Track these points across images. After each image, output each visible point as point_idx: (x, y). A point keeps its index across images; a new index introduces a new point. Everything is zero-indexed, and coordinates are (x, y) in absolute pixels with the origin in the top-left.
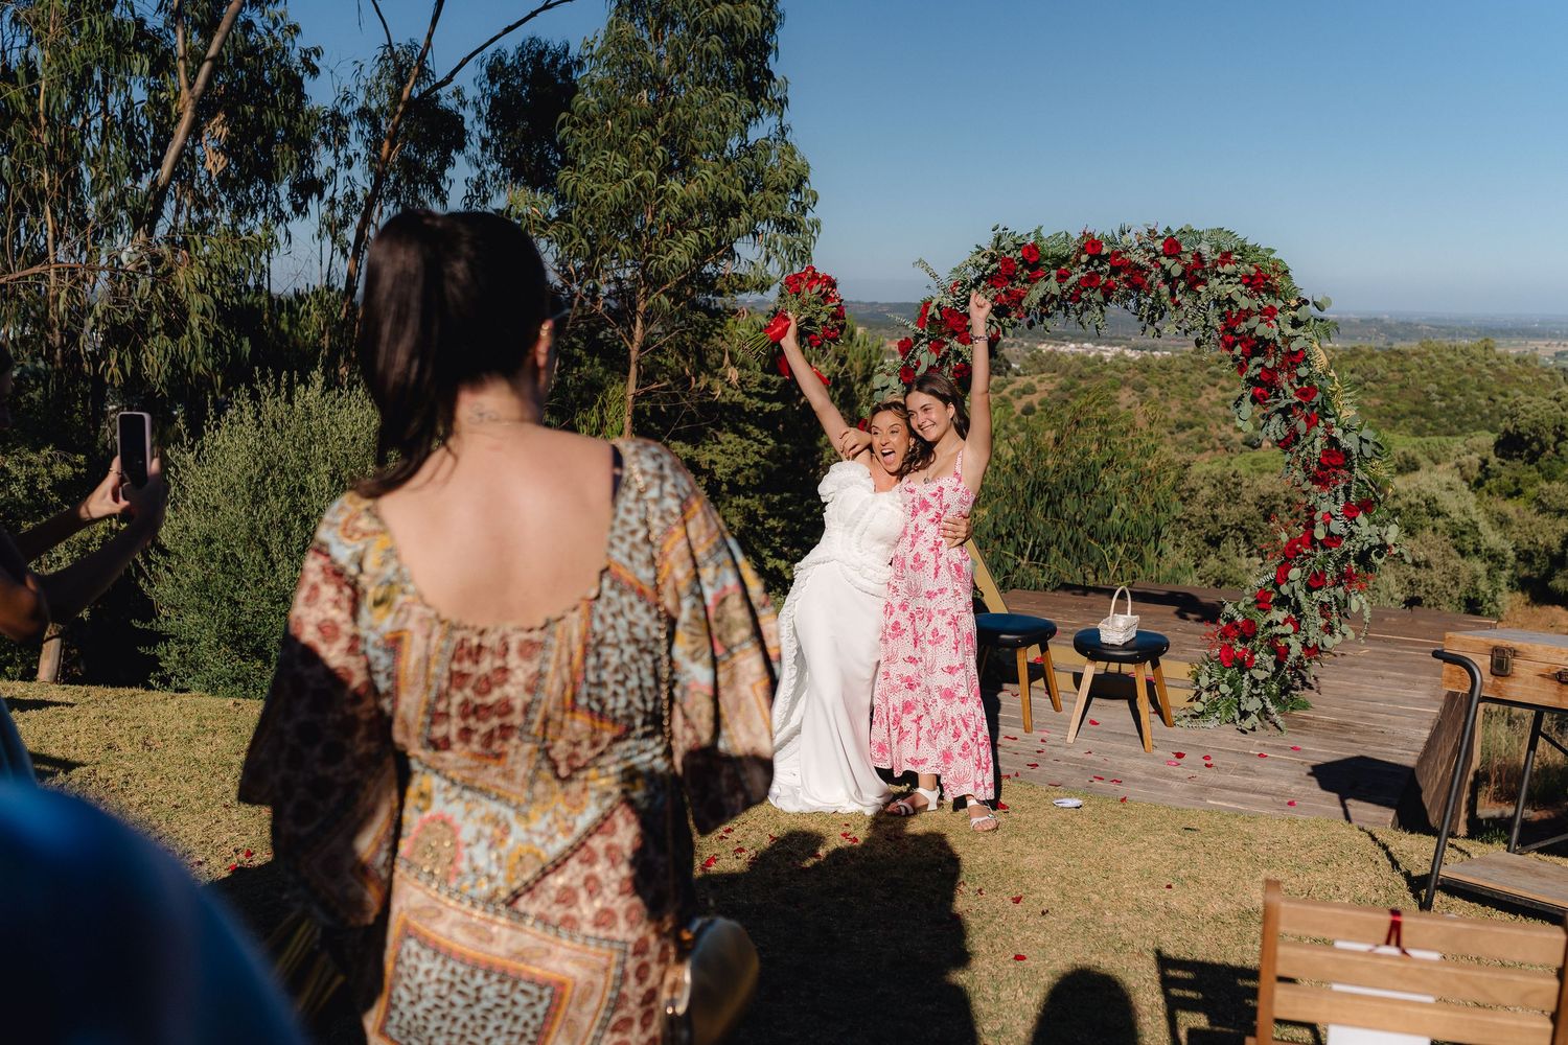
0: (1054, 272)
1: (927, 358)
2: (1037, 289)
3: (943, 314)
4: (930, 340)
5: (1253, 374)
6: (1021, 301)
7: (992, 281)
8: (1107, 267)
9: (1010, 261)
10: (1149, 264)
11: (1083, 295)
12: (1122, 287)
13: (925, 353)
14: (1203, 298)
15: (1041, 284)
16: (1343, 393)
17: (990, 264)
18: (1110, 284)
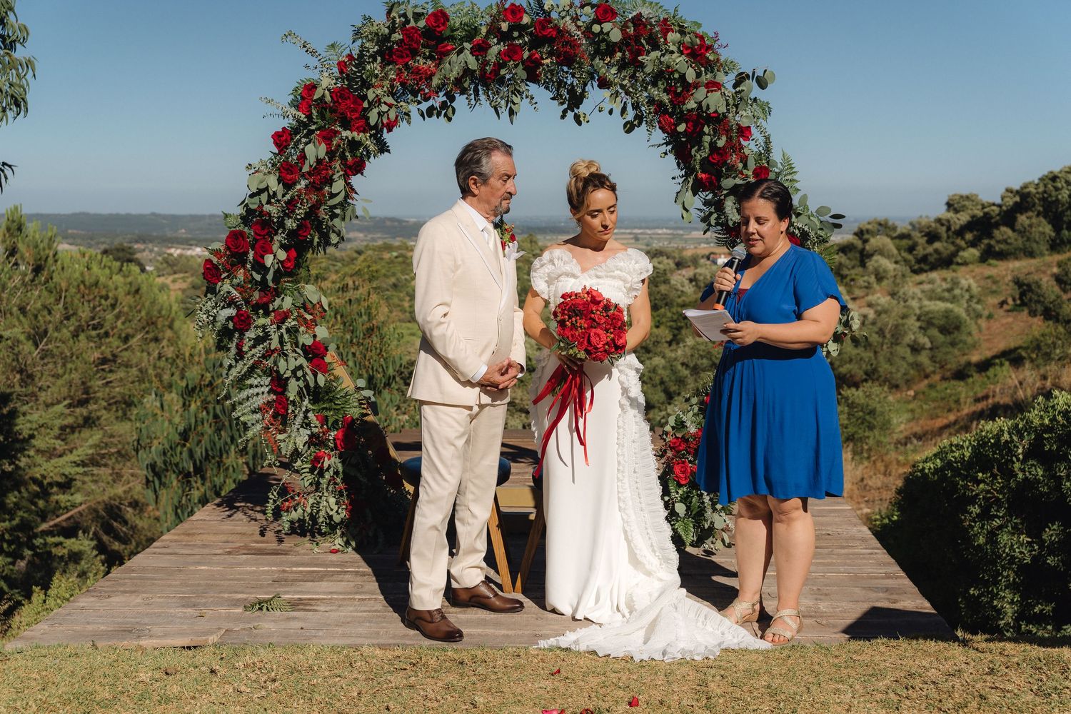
0: (467, 45)
1: (315, 151)
2: (450, 64)
3: (334, 95)
4: (317, 129)
5: (704, 155)
6: (430, 77)
7: (390, 56)
8: (527, 39)
9: (414, 31)
10: (579, 33)
11: (503, 72)
12: (548, 61)
13: (311, 145)
14: (648, 69)
15: (453, 57)
16: (785, 175)
17: (390, 34)
18: (536, 56)
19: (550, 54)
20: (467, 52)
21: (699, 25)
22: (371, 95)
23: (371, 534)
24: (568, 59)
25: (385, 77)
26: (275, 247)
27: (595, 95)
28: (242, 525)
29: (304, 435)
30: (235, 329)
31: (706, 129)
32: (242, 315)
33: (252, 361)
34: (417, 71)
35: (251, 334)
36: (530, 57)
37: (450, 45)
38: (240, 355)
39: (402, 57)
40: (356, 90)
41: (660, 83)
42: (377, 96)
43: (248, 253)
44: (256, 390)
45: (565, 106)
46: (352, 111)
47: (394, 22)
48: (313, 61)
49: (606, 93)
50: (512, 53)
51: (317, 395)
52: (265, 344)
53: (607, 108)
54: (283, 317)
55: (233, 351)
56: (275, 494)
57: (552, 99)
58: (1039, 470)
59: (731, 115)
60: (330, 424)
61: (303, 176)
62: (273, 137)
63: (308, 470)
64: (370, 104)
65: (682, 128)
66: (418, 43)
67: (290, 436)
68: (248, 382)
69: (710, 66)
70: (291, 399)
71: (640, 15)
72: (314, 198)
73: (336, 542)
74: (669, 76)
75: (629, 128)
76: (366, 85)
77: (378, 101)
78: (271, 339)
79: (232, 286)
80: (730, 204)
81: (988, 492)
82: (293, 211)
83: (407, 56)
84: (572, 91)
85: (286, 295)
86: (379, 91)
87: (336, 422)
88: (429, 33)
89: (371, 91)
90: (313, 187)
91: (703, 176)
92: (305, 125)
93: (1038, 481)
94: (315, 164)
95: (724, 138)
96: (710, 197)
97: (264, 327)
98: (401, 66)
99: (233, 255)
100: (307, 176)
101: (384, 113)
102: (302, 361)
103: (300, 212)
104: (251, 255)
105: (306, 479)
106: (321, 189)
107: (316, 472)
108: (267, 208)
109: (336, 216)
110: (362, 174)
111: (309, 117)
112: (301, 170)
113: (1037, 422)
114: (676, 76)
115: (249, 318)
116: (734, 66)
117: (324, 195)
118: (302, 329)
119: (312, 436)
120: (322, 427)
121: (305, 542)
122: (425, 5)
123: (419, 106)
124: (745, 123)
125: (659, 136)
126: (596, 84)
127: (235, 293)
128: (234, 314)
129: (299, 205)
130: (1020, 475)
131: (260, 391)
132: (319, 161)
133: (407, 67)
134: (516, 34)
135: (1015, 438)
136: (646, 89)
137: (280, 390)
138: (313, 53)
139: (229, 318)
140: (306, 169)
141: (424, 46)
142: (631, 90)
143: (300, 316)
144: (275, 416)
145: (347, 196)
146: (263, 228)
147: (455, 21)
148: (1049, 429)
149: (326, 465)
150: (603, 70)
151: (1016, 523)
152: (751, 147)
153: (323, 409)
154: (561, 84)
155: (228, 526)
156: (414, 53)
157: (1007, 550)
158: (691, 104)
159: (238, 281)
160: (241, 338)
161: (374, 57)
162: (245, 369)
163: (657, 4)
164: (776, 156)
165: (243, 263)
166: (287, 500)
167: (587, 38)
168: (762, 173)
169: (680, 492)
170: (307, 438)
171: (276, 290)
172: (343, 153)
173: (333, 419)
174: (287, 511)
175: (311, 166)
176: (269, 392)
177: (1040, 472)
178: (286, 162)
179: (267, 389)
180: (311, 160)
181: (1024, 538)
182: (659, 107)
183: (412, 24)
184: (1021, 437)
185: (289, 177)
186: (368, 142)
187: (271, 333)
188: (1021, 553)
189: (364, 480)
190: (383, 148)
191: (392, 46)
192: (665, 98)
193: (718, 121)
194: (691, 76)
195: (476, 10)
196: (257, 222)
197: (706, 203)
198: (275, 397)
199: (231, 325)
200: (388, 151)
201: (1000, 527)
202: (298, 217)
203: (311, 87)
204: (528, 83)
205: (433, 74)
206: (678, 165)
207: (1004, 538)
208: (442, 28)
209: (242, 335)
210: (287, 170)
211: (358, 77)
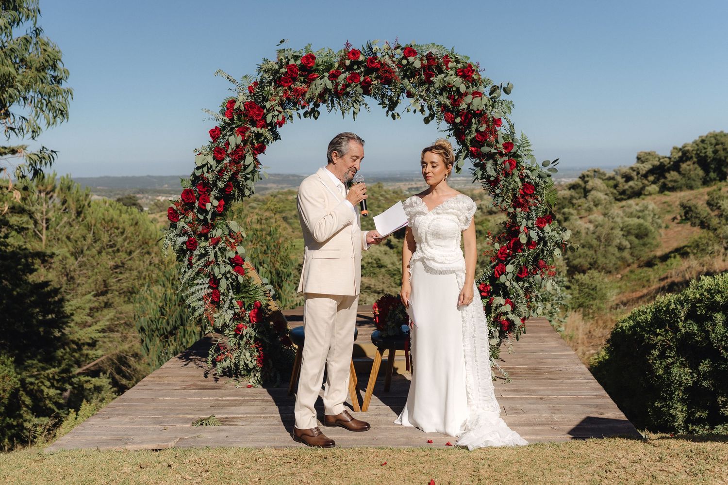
1: (235, 140)
2: (315, 86)
3: (246, 106)
4: (236, 127)
5: (473, 136)
6: (304, 94)
7: (280, 82)
8: (362, 70)
9: (293, 67)
10: (394, 65)
11: (348, 89)
12: (376, 82)
13: (233, 136)
14: (437, 85)
15: (318, 81)
16: (524, 147)
17: (279, 69)
18: (368, 79)
19: (377, 78)
20: (326, 78)
21: (468, 58)
22: (268, 105)
23: (272, 375)
24: (388, 80)
25: (277, 95)
26: (211, 198)
27: (405, 102)
28: (193, 370)
29: (231, 313)
30: (187, 249)
31: (474, 121)
32: (191, 241)
33: (198, 269)
34: (296, 91)
35: (197, 252)
36: (364, 80)
37: (316, 74)
38: (190, 265)
39: (287, 82)
40: (259, 103)
41: (444, 93)
42: (272, 106)
43: (195, 202)
44: (201, 287)
45: (387, 109)
46: (257, 116)
47: (282, 62)
48: (234, 86)
49: (412, 100)
50: (354, 78)
51: (238, 288)
52: (206, 258)
53: (412, 109)
54: (217, 242)
55: (186, 262)
56: (213, 351)
57: (379, 104)
58: (694, 326)
59: (488, 112)
60: (246, 307)
61: (228, 156)
62: (210, 132)
63: (233, 336)
64: (267, 111)
65: (458, 120)
66: (296, 73)
67: (221, 315)
68: (196, 282)
69: (475, 82)
70: (222, 292)
71: (431, 53)
72: (235, 168)
73: (251, 380)
74: (450, 89)
75: (427, 121)
76: (265, 99)
77: (272, 109)
78: (209, 255)
79: (185, 223)
80: (489, 165)
81: (663, 341)
82: (222, 177)
83: (290, 82)
84: (390, 100)
85: (218, 228)
86: (273, 103)
87: (250, 305)
88: (303, 68)
89: (268, 102)
90: (234, 162)
91: (473, 149)
92: (229, 125)
93: (695, 334)
94: (235, 148)
95: (485, 126)
96: (478, 161)
97: (205, 248)
98: (286, 88)
99: (186, 204)
100: (230, 155)
101: (276, 116)
102: (229, 268)
103: (226, 177)
104: (197, 204)
105: (232, 341)
106: (239, 163)
107: (238, 337)
108: (206, 175)
109: (248, 179)
110: (264, 153)
111: (232, 120)
112: (227, 151)
113: (691, 296)
114: (454, 89)
115: (196, 242)
116: (490, 82)
117: (240, 166)
118: (228, 248)
119: (235, 314)
120: (241, 308)
121: (232, 381)
122: (301, 51)
123: (298, 111)
124: (497, 117)
125: (444, 125)
126: (405, 95)
127: (187, 227)
128: (187, 240)
129: (225, 173)
130: (683, 330)
131: (203, 288)
132: (237, 146)
133: (290, 88)
134: (355, 67)
135: (679, 307)
136: (436, 97)
137: (215, 286)
138: (234, 81)
139: (184, 243)
140: (229, 151)
141: (300, 76)
142: (426, 98)
143: (227, 240)
144: (212, 302)
145: (255, 167)
146: (204, 188)
147: (319, 60)
148: (700, 301)
149: (244, 333)
150: (409, 87)
151: (682, 361)
152: (502, 131)
153: (242, 297)
154: (383, 96)
155: (185, 371)
156: (294, 80)
157: (677, 378)
158: (464, 106)
159: (189, 220)
160: (191, 255)
161: (270, 83)
162: (194, 274)
163: (441, 46)
164: (518, 136)
166: (220, 355)
167: (399, 67)
168: (508, 146)
170: (232, 316)
171: (212, 225)
172: (252, 140)
173: (248, 304)
174: (220, 361)
175: (232, 149)
176: (209, 287)
177: (696, 328)
178: (218, 147)
179: (207, 286)
180: (233, 145)
181: (687, 370)
182: (444, 108)
183: (292, 62)
184: (683, 306)
185: (220, 156)
186: (267, 134)
187: (210, 251)
188: (687, 379)
189: (267, 341)
190: (276, 137)
191: (281, 76)
192: (448, 102)
193: (480, 115)
194: (463, 89)
195: (332, 53)
196: (200, 184)
197: (476, 165)
198: (212, 291)
199: (185, 247)
200: (280, 139)
201: (672, 364)
202: (225, 180)
203: (232, 102)
204: (364, 96)
205: (305, 92)
206: (458, 142)
207: (675, 370)
208: (311, 64)
209: (191, 252)
210: (218, 152)
211: (260, 95)
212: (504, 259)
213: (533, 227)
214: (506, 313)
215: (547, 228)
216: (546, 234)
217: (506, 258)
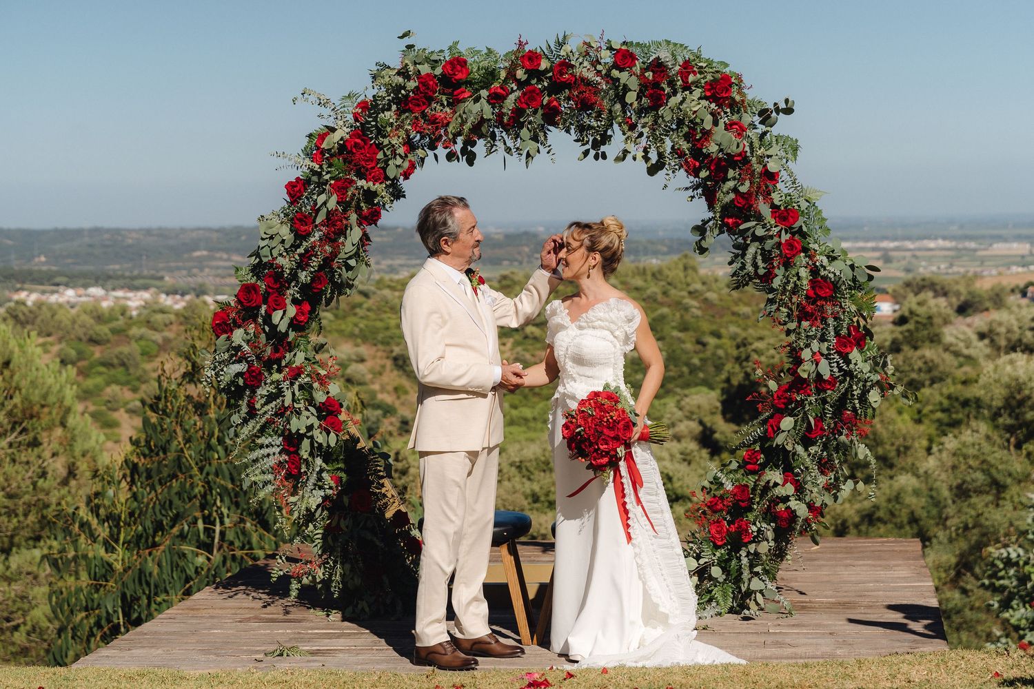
0: (484, 93)
1: (328, 201)
2: (466, 111)
4: (331, 179)
6: (446, 126)
7: (406, 104)
8: (546, 84)
9: (429, 78)
10: (599, 78)
11: (522, 119)
12: (568, 106)
15: (469, 105)
17: (405, 83)
18: (555, 102)
20: (483, 100)
21: (726, 65)
22: (386, 143)
24: (585, 105)
25: (401, 126)
26: (286, 301)
28: (248, 602)
29: (318, 497)
30: (246, 386)
31: (731, 173)
32: (254, 371)
33: (264, 419)
34: (433, 121)
35: (262, 391)
36: (550, 102)
37: (467, 92)
38: (252, 413)
39: (418, 105)
40: (371, 139)
41: (680, 130)
43: (260, 307)
44: (265, 451)
45: (588, 147)
46: (367, 161)
47: (408, 70)
48: (327, 110)
50: (530, 97)
51: (330, 455)
52: (278, 401)
54: (297, 373)
55: (244, 409)
56: (283, 561)
57: (574, 141)
59: (755, 158)
60: (345, 486)
61: (318, 228)
62: (286, 187)
63: (322, 536)
65: (705, 173)
66: (434, 90)
67: (303, 497)
68: (259, 441)
69: (736, 106)
70: (305, 457)
71: (658, 58)
75: (653, 171)
76: (381, 133)
78: (284, 396)
82: (307, 264)
83: (424, 104)
85: (298, 350)
86: (394, 140)
88: (445, 80)
89: (386, 140)
90: (327, 239)
91: (731, 220)
92: (319, 175)
95: (747, 183)
97: (277, 383)
98: (417, 115)
99: (244, 309)
100: (321, 228)
102: (314, 420)
103: (315, 263)
104: (263, 309)
105: (319, 546)
108: (280, 261)
110: (377, 224)
111: (321, 167)
112: (314, 221)
115: (260, 374)
117: (338, 247)
118: (316, 385)
119: (325, 498)
120: (336, 488)
122: (443, 52)
123: (437, 152)
125: (683, 179)
127: (246, 347)
128: (245, 370)
129: (313, 258)
131: (272, 451)
133: (424, 115)
134: (534, 82)
137: (292, 449)
138: (327, 103)
139: (239, 375)
140: (320, 220)
141: (440, 93)
143: (314, 371)
144: (287, 477)
145: (363, 249)
146: (275, 282)
147: (473, 66)
153: (338, 469)
155: (231, 603)
156: (430, 100)
158: (712, 148)
160: (253, 395)
161: (389, 105)
162: (258, 427)
163: (682, 45)
165: (254, 318)
167: (607, 83)
169: (718, 554)
170: (320, 500)
171: (289, 345)
172: (358, 203)
174: (297, 577)
175: (326, 218)
176: (280, 453)
178: (299, 212)
179: (278, 450)
183: (425, 69)
185: (303, 228)
186: (384, 193)
187: (285, 389)
190: (398, 194)
191: (407, 95)
193: (742, 163)
195: (494, 54)
196: (269, 275)
197: (736, 246)
198: (287, 457)
199: (241, 381)
200: (404, 196)
202: (312, 269)
205: (448, 124)
208: (459, 76)
209: (253, 392)
210: (300, 220)
211: (373, 126)
212: (783, 406)
213: (830, 354)
214: (786, 499)
215: (855, 355)
216: (852, 366)
217: (786, 404)
